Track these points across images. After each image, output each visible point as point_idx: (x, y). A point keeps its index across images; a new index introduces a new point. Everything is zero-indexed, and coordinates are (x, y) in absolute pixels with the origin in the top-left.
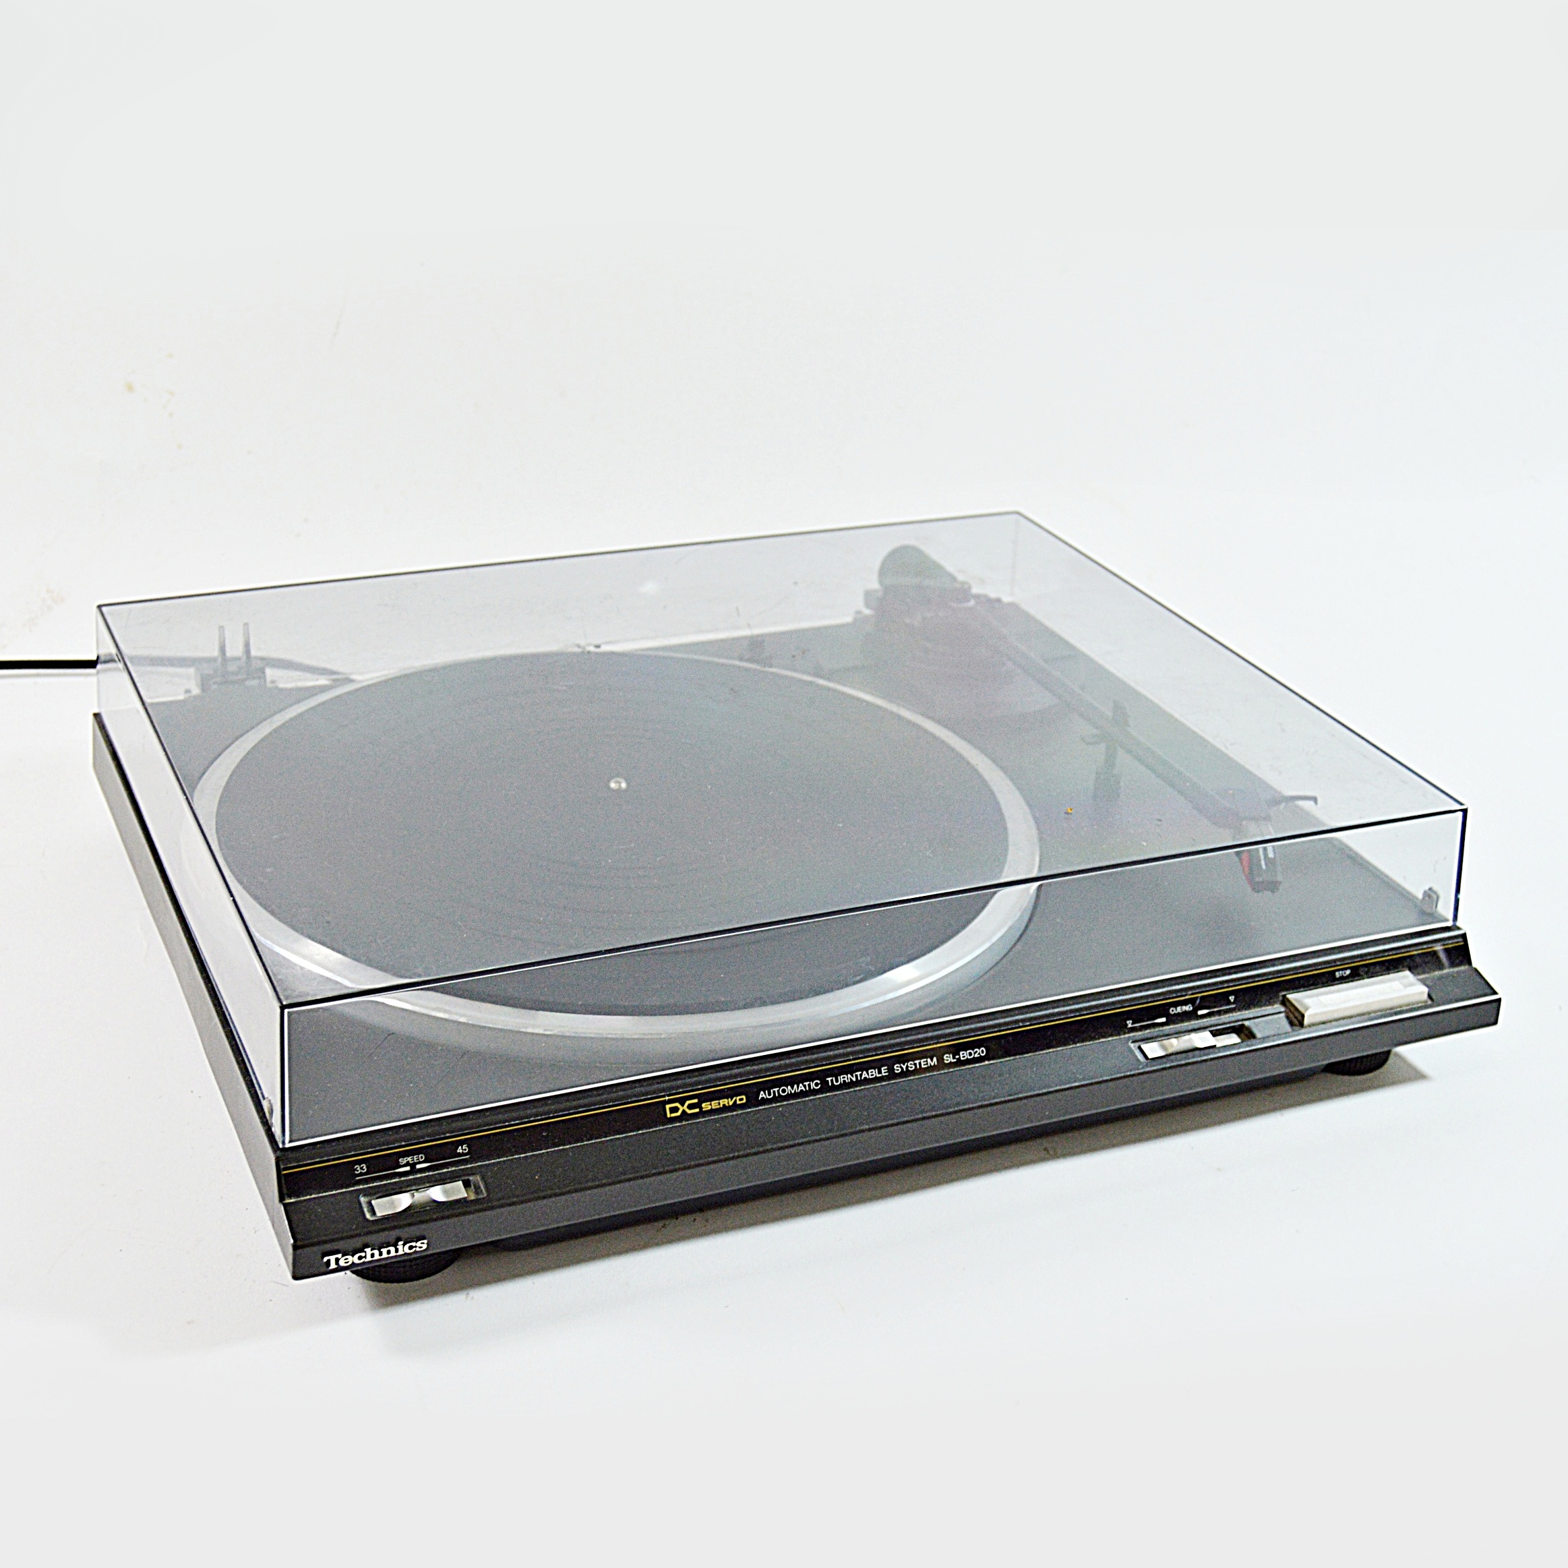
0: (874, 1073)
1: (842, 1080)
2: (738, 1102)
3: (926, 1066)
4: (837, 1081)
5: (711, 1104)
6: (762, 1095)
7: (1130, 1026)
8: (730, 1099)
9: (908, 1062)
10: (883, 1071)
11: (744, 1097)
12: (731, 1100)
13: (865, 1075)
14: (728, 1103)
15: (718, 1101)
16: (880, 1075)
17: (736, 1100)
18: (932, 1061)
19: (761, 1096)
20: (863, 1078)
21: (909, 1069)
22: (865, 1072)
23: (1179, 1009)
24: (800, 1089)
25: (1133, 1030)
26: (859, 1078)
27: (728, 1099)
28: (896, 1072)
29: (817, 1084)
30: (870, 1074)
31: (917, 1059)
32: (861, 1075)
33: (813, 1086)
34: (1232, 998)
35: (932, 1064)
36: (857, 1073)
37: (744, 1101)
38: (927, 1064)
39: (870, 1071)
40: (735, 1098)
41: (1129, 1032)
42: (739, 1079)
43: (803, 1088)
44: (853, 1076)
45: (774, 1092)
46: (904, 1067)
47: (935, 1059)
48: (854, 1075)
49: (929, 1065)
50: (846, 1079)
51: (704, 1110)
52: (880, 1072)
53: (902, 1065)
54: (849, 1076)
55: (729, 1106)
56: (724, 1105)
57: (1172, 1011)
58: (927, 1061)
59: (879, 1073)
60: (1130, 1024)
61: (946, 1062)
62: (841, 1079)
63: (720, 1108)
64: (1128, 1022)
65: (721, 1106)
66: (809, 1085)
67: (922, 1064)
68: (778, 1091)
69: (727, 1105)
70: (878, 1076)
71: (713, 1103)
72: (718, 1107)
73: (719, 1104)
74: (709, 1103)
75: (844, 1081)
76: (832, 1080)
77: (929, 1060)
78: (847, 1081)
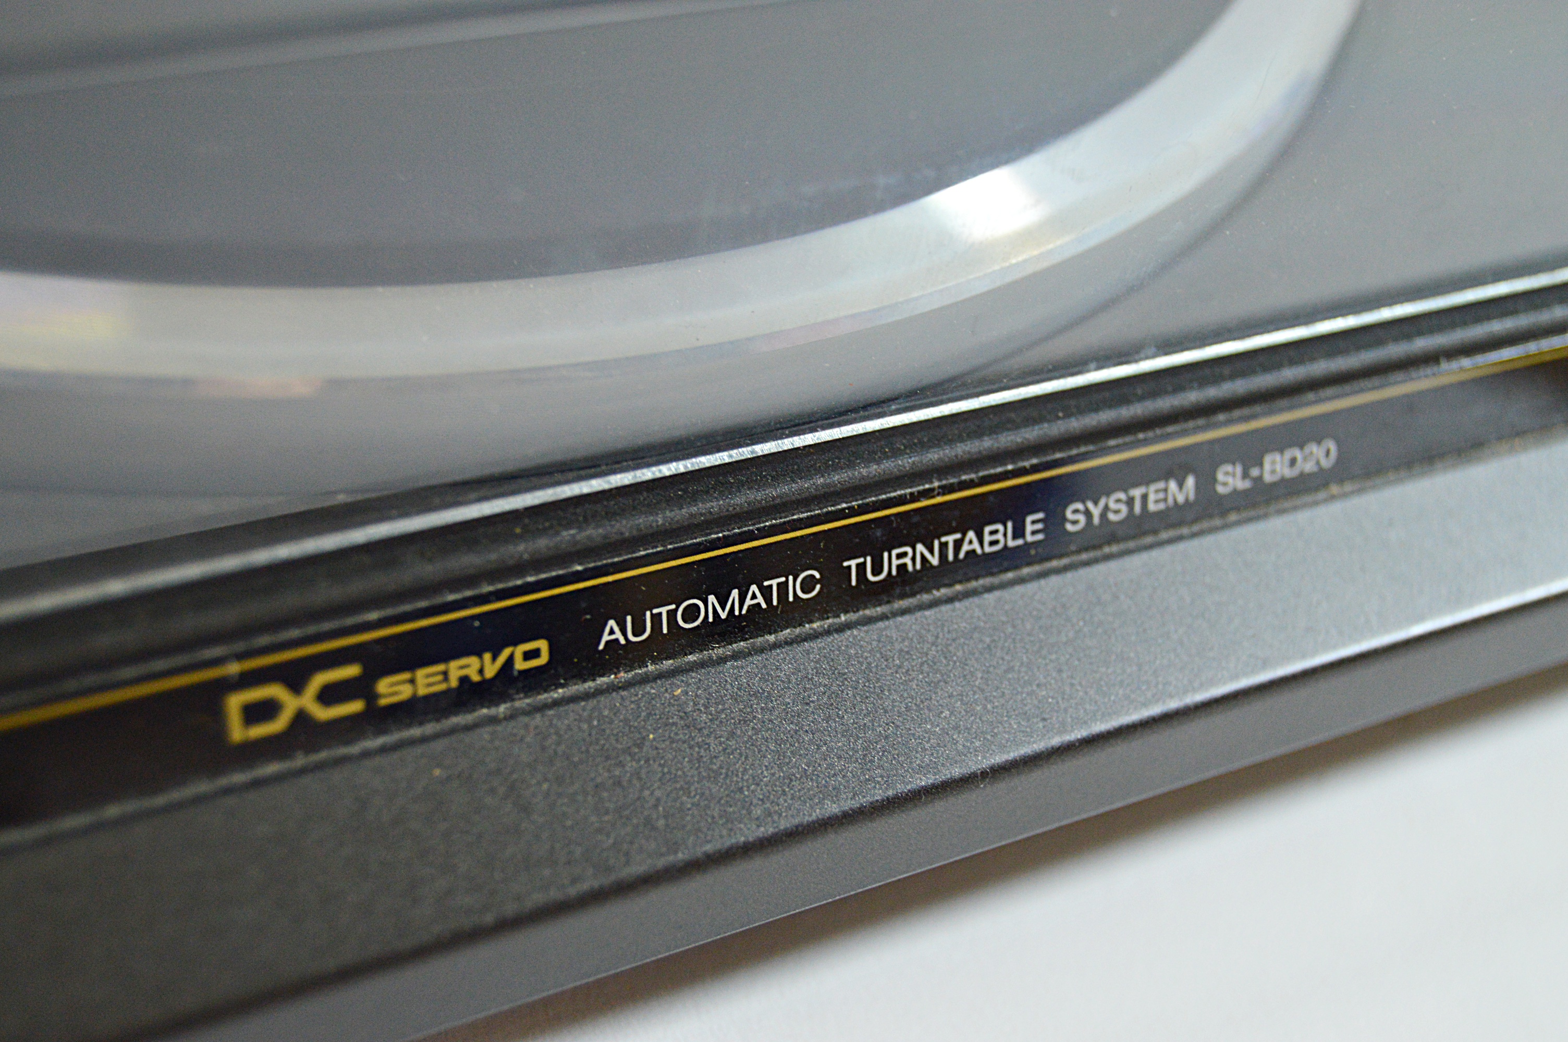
0: (1000, 536)
1: (895, 562)
2: (520, 665)
3: (1161, 506)
4: (877, 570)
5: (412, 681)
6: (612, 632)
8: (487, 656)
9: (1108, 495)
10: (1029, 528)
11: (542, 645)
12: (494, 658)
13: (971, 542)
14: (481, 671)
15: (441, 667)
16: (1020, 542)
17: (511, 660)
18: (1181, 485)
19: (606, 637)
20: (962, 555)
21: (1112, 517)
22: (971, 535)
24: (748, 602)
26: (951, 557)
27: (480, 655)
28: (1069, 527)
29: (807, 585)
30: (987, 538)
31: (1136, 485)
32: (958, 544)
33: (795, 588)
35: (1181, 499)
36: (944, 539)
37: (543, 659)
38: (1165, 500)
39: (987, 529)
40: (507, 652)
42: (530, 579)
43: (760, 600)
44: (931, 552)
45: (657, 618)
46: (1096, 512)
47: (1190, 481)
48: (936, 543)
49: (1170, 501)
50: (907, 560)
51: (383, 702)
52: (1019, 532)
53: (1090, 505)
54: (920, 547)
55: (484, 682)
56: (464, 680)
58: (1166, 490)
59: (1015, 537)
61: (1220, 489)
62: (892, 561)
63: (448, 691)
65: (454, 683)
66: (783, 587)
67: (1152, 497)
68: (672, 615)
69: (476, 678)
70: (1011, 543)
71: (421, 673)
72: (442, 687)
73: (445, 674)
74: (406, 676)
75: (902, 568)
76: (861, 567)
77: (1173, 485)
78: (910, 568)
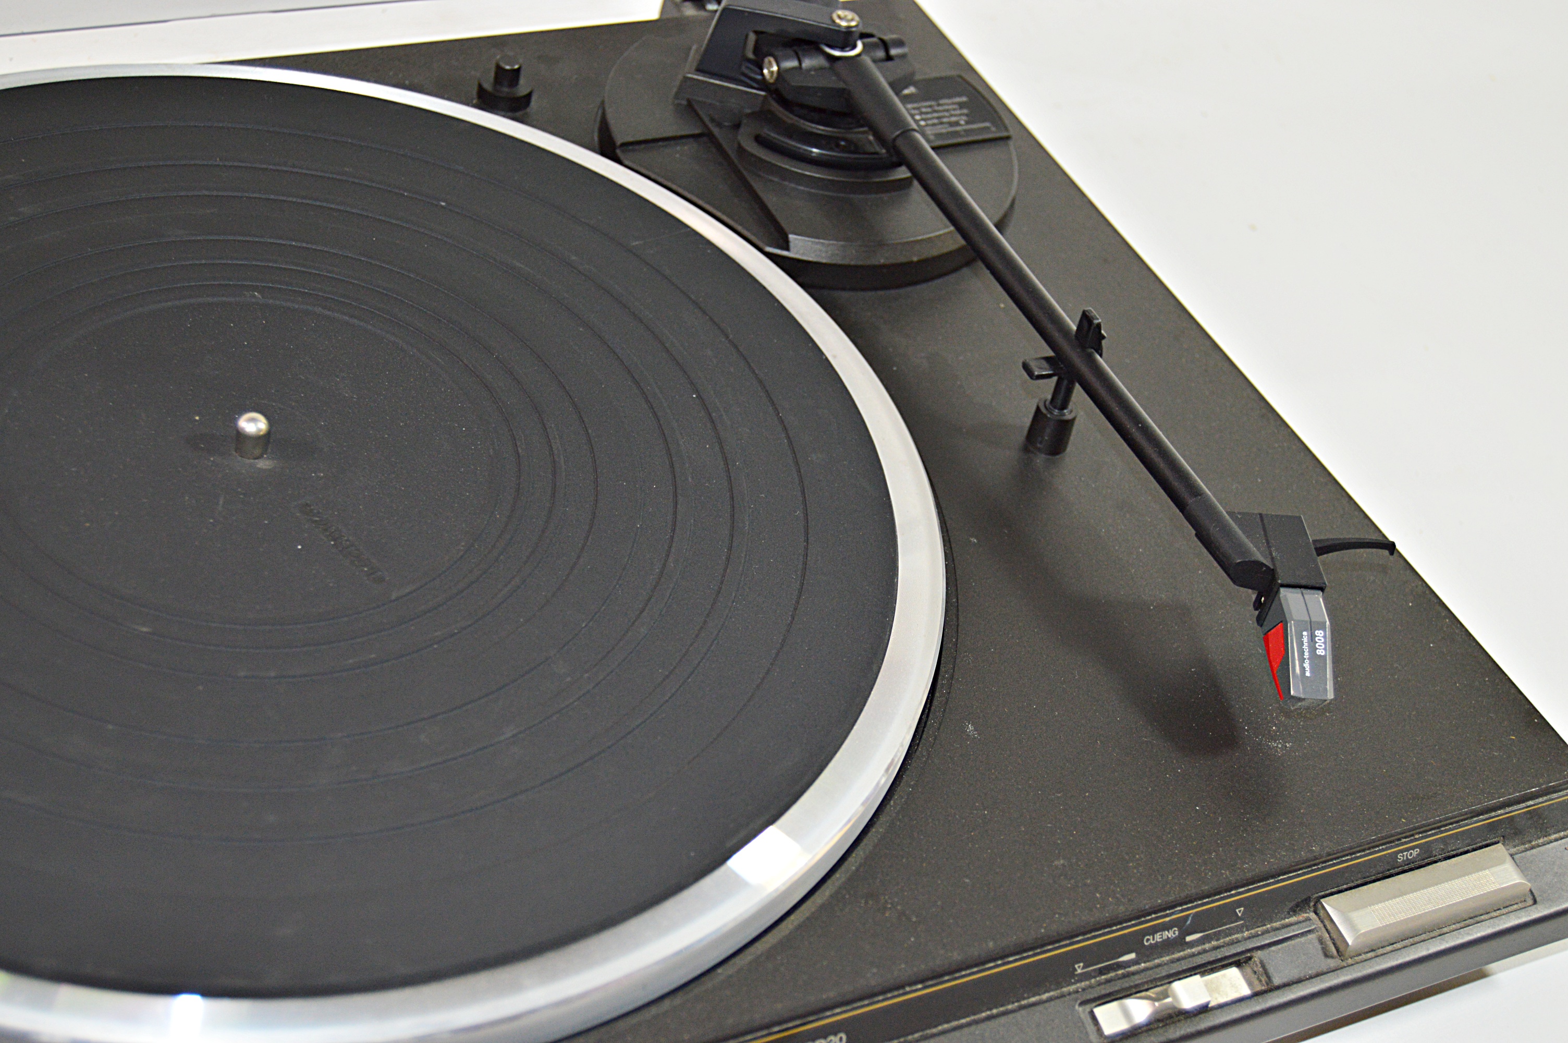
7: (1079, 971)
23: (1158, 938)
25: (1085, 977)
34: (1240, 911)
41: (1080, 981)
57: (1149, 941)
60: (1079, 969)
64: (1076, 966)
